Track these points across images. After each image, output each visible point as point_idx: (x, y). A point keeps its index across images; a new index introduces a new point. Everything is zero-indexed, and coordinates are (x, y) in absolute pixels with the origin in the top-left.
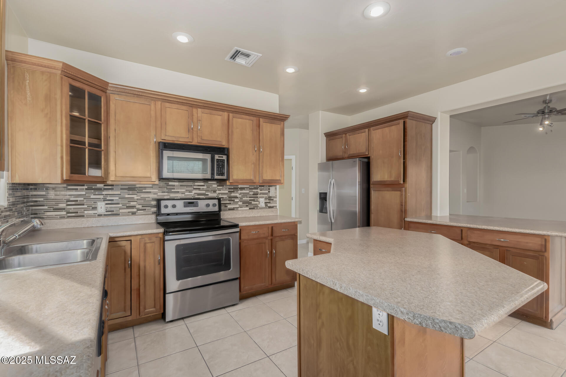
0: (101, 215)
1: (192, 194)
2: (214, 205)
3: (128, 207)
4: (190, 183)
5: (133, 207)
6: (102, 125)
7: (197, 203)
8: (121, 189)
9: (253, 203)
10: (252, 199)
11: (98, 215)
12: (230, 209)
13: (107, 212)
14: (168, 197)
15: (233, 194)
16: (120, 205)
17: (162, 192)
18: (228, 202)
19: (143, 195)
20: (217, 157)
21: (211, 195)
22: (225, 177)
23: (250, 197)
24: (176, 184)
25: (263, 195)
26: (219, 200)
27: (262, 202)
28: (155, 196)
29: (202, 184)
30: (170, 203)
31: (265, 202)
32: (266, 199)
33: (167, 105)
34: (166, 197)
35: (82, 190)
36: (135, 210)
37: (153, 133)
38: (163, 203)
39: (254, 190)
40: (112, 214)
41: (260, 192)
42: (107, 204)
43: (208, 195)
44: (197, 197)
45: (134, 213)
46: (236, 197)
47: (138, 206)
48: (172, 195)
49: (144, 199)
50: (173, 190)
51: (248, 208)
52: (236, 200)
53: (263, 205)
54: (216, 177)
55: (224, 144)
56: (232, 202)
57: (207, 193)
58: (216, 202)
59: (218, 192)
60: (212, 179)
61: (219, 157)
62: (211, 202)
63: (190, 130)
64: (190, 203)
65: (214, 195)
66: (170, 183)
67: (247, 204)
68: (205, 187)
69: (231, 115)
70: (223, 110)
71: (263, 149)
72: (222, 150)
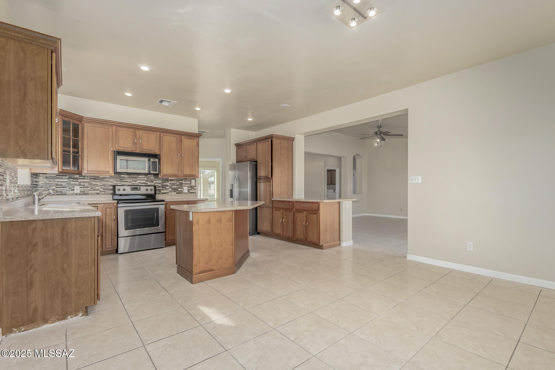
0: (77, 194)
1: (137, 182)
2: (151, 190)
3: (94, 190)
4: (136, 176)
5: (98, 190)
6: (80, 141)
7: (140, 188)
8: (90, 179)
9: (179, 189)
10: (179, 187)
11: (75, 194)
12: (163, 193)
13: (81, 192)
14: (121, 184)
15: (165, 184)
16: (89, 189)
17: (117, 181)
18: (162, 189)
19: (104, 183)
20: (152, 160)
21: (149, 183)
22: (157, 172)
23: (177, 186)
24: (126, 176)
25: (186, 184)
26: (155, 187)
27: (185, 189)
28: (112, 184)
29: (144, 176)
30: (121, 188)
31: (188, 189)
32: (188, 187)
33: (120, 128)
34: (119, 184)
35: (65, 179)
36: (98, 192)
37: (110, 145)
38: (117, 188)
39: (179, 181)
40: (83, 193)
41: (184, 182)
42: (81, 187)
43: (147, 184)
44: (139, 185)
45: (98, 194)
46: (167, 186)
47: (100, 190)
48: (123, 183)
49: (104, 185)
50: (123, 180)
51: (176, 193)
52: (167, 188)
53: (187, 191)
54: (152, 172)
55: (157, 152)
56: (164, 189)
57: (147, 183)
58: (153, 188)
59: (154, 182)
60: (150, 174)
61: (153, 160)
62: (149, 188)
63: (134, 143)
64: (134, 188)
65: (152, 184)
66: (122, 176)
67: (175, 190)
68: (146, 179)
69: (162, 134)
70: (156, 131)
71: (184, 155)
72: (155, 156)
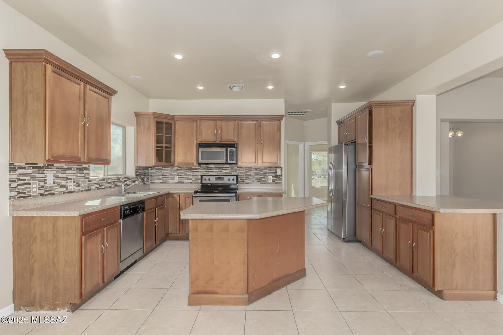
0: (176, 183)
1: (222, 172)
2: (233, 180)
3: (188, 180)
4: (221, 166)
5: (191, 179)
6: (172, 137)
7: (223, 178)
8: (185, 169)
9: (263, 179)
10: (263, 176)
11: (175, 183)
12: (245, 184)
13: (179, 181)
14: (208, 174)
15: (248, 173)
16: (185, 178)
17: (205, 171)
18: (244, 178)
19: (195, 173)
20: (229, 149)
21: (233, 173)
23: (260, 175)
24: (213, 166)
25: (271, 174)
26: (237, 177)
27: (270, 179)
28: (201, 173)
29: (228, 166)
30: (207, 178)
31: (272, 179)
32: (273, 177)
33: (203, 121)
34: (207, 174)
35: (168, 170)
36: (191, 181)
37: (195, 138)
38: (204, 177)
39: (264, 170)
40: (181, 182)
41: (268, 171)
42: (178, 177)
43: (231, 173)
44: (224, 174)
45: (191, 183)
46: (250, 175)
47: (193, 179)
48: (211, 173)
49: (195, 175)
50: (211, 170)
51: (259, 183)
52: (250, 177)
53: (271, 181)
54: (229, 162)
56: (247, 178)
57: (231, 172)
58: (235, 178)
59: (238, 171)
60: (226, 163)
62: (231, 178)
64: (218, 178)
66: (209, 166)
67: (259, 180)
68: (230, 168)
69: (240, 121)
70: (235, 120)
71: (263, 142)
72: (232, 145)
